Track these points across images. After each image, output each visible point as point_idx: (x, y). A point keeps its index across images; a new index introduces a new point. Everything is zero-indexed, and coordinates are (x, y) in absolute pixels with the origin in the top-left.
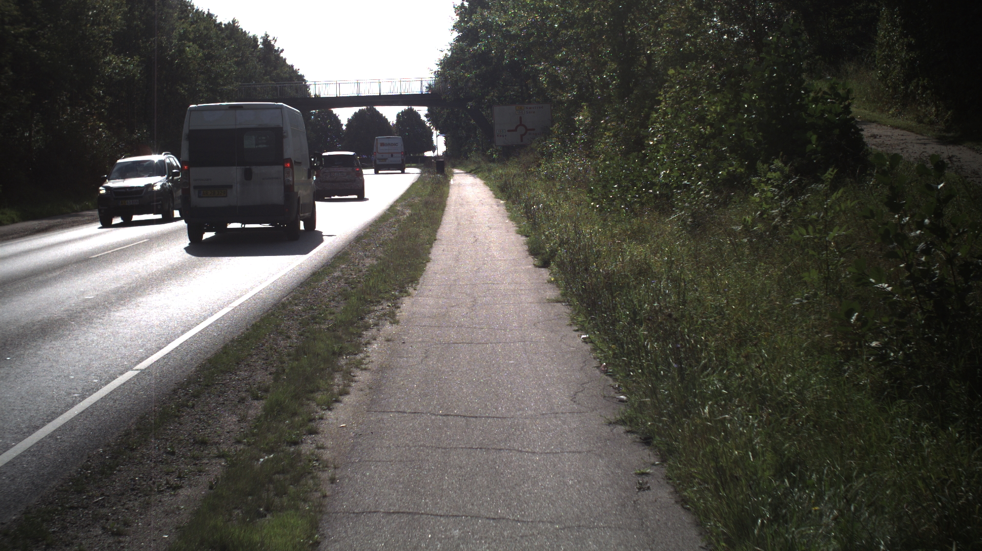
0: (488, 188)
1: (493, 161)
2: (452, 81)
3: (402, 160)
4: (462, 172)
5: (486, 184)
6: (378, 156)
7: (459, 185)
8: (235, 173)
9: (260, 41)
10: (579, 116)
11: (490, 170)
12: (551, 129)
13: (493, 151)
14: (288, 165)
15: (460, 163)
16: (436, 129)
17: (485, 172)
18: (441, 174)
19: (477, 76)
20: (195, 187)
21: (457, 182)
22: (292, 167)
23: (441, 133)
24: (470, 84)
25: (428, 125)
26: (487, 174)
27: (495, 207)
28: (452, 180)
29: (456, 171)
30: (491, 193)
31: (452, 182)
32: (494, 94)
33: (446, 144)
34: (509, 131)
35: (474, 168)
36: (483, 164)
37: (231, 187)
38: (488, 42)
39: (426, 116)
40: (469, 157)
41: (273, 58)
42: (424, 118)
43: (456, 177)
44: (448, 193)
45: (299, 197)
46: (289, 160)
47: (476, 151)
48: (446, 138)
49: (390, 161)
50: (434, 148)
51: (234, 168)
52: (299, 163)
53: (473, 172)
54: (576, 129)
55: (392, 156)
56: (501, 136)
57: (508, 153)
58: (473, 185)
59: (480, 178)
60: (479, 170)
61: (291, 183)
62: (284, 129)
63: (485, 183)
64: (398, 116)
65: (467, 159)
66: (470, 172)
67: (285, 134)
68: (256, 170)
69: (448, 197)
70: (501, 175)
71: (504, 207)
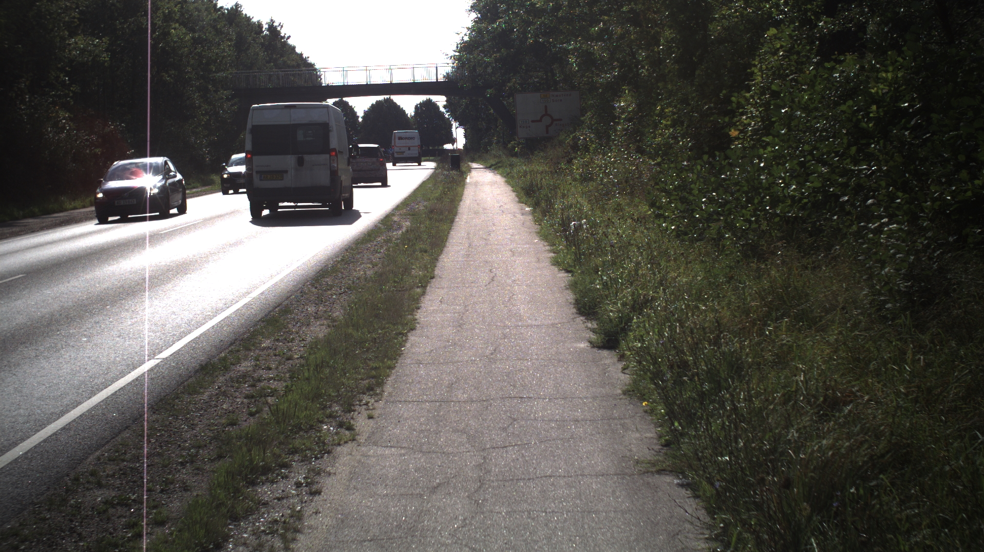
0: (510, 188)
1: (515, 155)
2: (469, 67)
3: (419, 153)
4: (481, 166)
5: (508, 182)
6: (396, 149)
7: (476, 184)
8: (289, 161)
9: (265, 26)
10: (620, 102)
11: (512, 166)
12: (582, 118)
13: (515, 144)
14: (334, 153)
15: (480, 156)
16: (455, 121)
17: (506, 167)
18: (457, 170)
19: (496, 60)
20: (257, 172)
21: (474, 180)
22: (336, 155)
23: (460, 125)
24: (489, 70)
25: (447, 116)
26: (508, 170)
27: (519, 216)
28: (468, 177)
29: (474, 165)
30: (514, 194)
31: (468, 180)
32: (516, 81)
33: (466, 136)
34: (533, 121)
35: (494, 163)
36: (504, 158)
37: (286, 172)
38: (510, 19)
39: (445, 107)
40: (488, 150)
41: (279, 45)
42: (442, 110)
43: (474, 173)
44: (462, 195)
45: (342, 181)
46: (334, 150)
47: (497, 143)
48: (465, 130)
49: (407, 154)
50: (453, 141)
51: (289, 156)
52: (341, 152)
53: (493, 167)
54: (615, 117)
55: (409, 149)
56: (524, 127)
57: (531, 147)
58: (492, 184)
59: (501, 174)
60: (500, 165)
61: (336, 169)
62: (330, 124)
63: (506, 182)
64: (416, 107)
65: (487, 152)
66: (489, 167)
67: (331, 129)
68: (307, 158)
69: (461, 200)
70: (525, 172)
71: (530, 217)
